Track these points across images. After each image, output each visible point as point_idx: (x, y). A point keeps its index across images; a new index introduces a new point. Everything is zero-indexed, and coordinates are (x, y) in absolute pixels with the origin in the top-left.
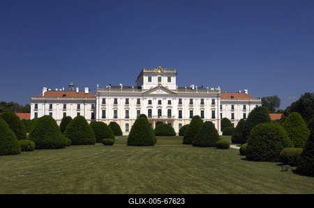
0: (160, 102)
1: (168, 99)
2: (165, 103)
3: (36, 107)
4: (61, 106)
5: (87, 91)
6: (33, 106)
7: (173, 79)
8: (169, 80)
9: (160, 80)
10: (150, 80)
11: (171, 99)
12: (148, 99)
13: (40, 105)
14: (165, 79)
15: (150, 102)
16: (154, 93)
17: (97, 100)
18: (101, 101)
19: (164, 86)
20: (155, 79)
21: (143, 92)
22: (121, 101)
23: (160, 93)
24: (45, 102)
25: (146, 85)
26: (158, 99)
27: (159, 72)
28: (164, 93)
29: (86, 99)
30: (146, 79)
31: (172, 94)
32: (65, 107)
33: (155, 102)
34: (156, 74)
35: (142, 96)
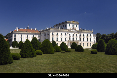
0: (73, 35)
1: (76, 34)
2: (75, 35)
3: (15, 36)
4: (26, 35)
5: (36, 30)
6: (13, 35)
7: (78, 26)
8: (76, 26)
9: (73, 26)
10: (70, 26)
11: (77, 34)
12: (69, 33)
13: (17, 35)
14: (75, 25)
15: (70, 35)
16: (71, 31)
17: (50, 33)
18: (52, 33)
19: (75, 28)
20: (71, 25)
21: (67, 30)
22: (59, 34)
23: (73, 31)
24: (19, 34)
25: (69, 28)
26: (73, 34)
27: (73, 22)
28: (75, 31)
29: (36, 33)
30: (68, 25)
31: (77, 31)
32: (28, 36)
33: (71, 35)
34: (72, 23)
35: (67, 32)
